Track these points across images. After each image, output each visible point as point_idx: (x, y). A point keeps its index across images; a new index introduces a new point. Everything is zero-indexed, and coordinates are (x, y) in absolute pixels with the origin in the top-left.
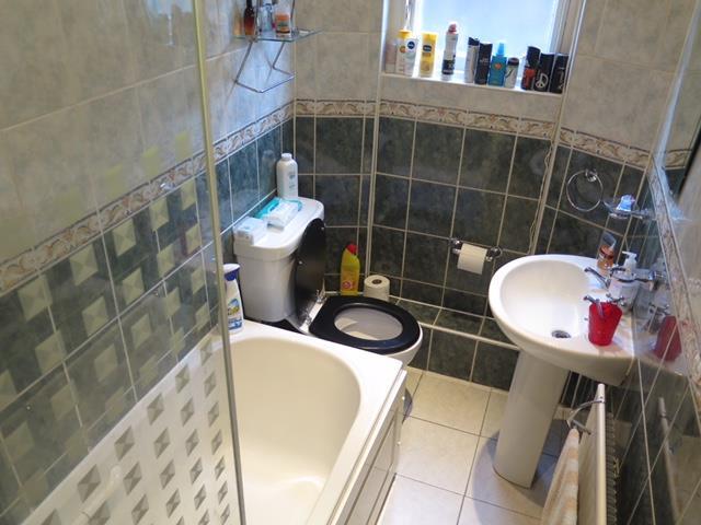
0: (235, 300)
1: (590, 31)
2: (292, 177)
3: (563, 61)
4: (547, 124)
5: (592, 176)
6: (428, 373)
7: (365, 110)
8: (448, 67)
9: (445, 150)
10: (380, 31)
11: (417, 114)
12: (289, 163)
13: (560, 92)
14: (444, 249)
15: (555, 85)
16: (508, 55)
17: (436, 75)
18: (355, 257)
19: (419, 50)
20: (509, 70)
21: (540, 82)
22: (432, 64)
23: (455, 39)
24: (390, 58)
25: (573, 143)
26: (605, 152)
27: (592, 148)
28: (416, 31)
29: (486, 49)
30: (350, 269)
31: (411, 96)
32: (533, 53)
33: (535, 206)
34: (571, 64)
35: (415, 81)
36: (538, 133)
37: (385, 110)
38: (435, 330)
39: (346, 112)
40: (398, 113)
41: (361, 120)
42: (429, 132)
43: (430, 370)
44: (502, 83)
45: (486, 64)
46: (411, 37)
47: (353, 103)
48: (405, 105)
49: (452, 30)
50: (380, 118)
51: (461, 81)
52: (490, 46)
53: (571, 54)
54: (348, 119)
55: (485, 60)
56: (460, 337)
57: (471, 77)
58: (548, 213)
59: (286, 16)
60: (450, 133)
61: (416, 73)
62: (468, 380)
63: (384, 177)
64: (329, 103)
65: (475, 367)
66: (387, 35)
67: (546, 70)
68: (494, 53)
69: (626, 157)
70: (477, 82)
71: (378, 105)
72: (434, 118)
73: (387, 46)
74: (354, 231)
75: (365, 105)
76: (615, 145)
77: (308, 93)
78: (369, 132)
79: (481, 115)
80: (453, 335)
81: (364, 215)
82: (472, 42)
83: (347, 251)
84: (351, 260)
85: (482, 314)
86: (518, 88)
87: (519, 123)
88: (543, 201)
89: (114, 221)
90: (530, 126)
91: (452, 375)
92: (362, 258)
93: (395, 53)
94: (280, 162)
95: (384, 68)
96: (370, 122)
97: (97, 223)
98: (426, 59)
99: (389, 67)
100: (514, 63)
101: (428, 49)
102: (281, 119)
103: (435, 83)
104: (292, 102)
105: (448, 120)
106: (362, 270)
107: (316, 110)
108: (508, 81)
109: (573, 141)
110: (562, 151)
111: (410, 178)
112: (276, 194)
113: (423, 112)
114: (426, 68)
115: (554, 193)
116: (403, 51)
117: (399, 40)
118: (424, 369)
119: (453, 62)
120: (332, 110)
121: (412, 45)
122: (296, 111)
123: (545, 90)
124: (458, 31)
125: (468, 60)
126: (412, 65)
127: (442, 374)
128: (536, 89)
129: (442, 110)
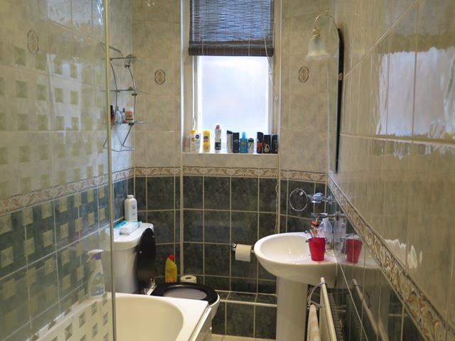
0: (99, 274)
1: (285, 120)
2: (134, 208)
3: (275, 137)
4: (273, 170)
5: (300, 191)
6: (227, 336)
7: (175, 172)
8: (218, 146)
9: (221, 190)
10: (180, 130)
11: (204, 172)
12: (132, 200)
13: (277, 153)
14: (227, 251)
15: (274, 149)
16: (248, 137)
17: (212, 150)
18: (173, 263)
19: (202, 139)
20: (249, 144)
21: (266, 148)
22: (209, 146)
23: (220, 132)
24: (187, 144)
25: (287, 177)
26: (304, 178)
27: (298, 178)
28: (200, 130)
29: (236, 135)
30: (171, 271)
31: (199, 163)
32: (260, 135)
33: (275, 216)
34: (279, 138)
35: (201, 155)
36: (269, 175)
37: (186, 172)
38: (228, 303)
39: (164, 173)
40: (193, 173)
41: (173, 178)
42: (211, 181)
43: (228, 334)
44: (247, 152)
45: (237, 143)
46: (197, 133)
47: (168, 168)
48: (197, 168)
49: (218, 127)
50: (184, 177)
51: (226, 153)
52: (238, 134)
53: (279, 134)
54: (165, 178)
55: (237, 140)
56: (243, 305)
57: (231, 150)
58: (282, 218)
59: (131, 112)
60: (223, 181)
61: (201, 151)
62: (253, 337)
63: (188, 211)
64: (154, 169)
65: (256, 326)
66: (184, 133)
67: (268, 143)
68: (241, 137)
69: (315, 179)
70: (234, 152)
71: (181, 169)
72: (213, 173)
73: (185, 139)
74: (172, 246)
75: (175, 170)
76: (308, 173)
77: (142, 163)
78: (178, 184)
79: (238, 169)
80: (239, 304)
81: (178, 236)
82: (229, 132)
83: (168, 259)
84: (171, 264)
85: (256, 292)
86: (255, 153)
87: (259, 171)
88: (278, 213)
89: (32, 203)
90: (265, 173)
91: (242, 335)
92: (178, 264)
93: (188, 142)
94: (127, 200)
95: (184, 150)
96: (178, 179)
97: (22, 201)
98: (206, 143)
99: (187, 149)
100: (251, 141)
101: (206, 138)
102: (127, 176)
103: (211, 155)
104: (133, 168)
105: (220, 174)
106: (179, 272)
107: (147, 173)
108: (249, 150)
109: (288, 176)
110: (284, 182)
111: (203, 210)
112: (124, 219)
113: (207, 171)
114: (207, 148)
115: (283, 206)
116: (193, 141)
117: (191, 135)
118: (224, 334)
119: (220, 143)
120: (156, 173)
121: (198, 137)
122: (135, 174)
123: (269, 152)
124: (221, 128)
125: (228, 142)
126: (199, 147)
127: (235, 335)
128: (264, 152)
129: (217, 169)
